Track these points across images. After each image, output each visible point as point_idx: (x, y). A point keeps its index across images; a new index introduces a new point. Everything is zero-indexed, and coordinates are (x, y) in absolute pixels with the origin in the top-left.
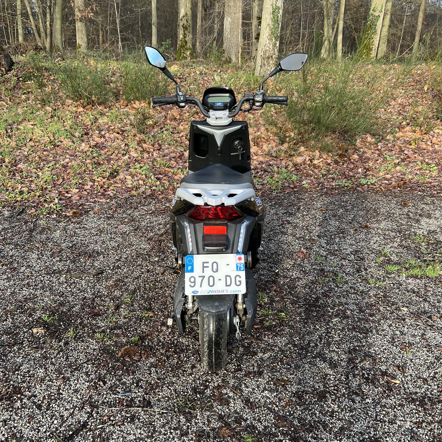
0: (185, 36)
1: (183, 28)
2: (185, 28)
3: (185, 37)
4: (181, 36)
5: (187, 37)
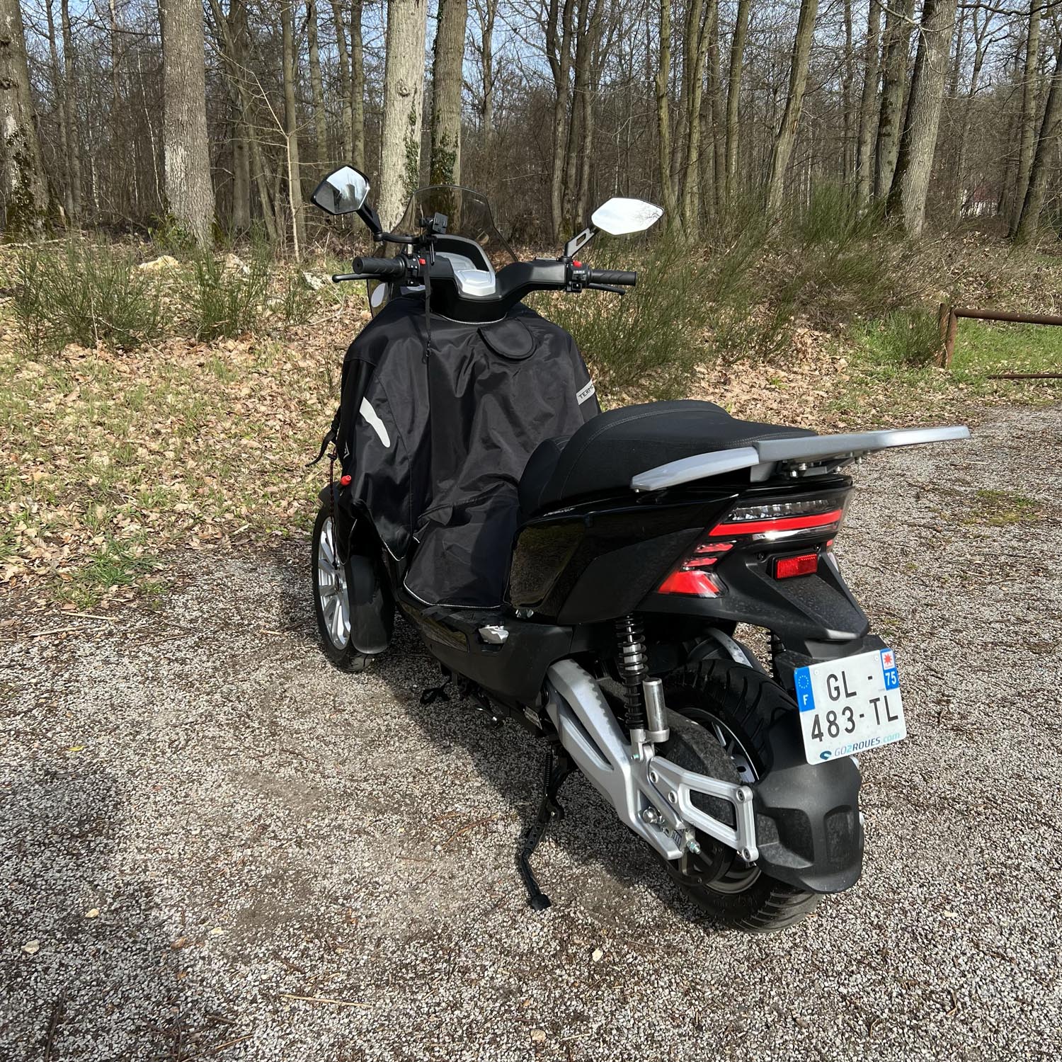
0: (25, 182)
1: (19, 163)
2: (24, 163)
3: (27, 185)
4: (14, 182)
5: (32, 186)
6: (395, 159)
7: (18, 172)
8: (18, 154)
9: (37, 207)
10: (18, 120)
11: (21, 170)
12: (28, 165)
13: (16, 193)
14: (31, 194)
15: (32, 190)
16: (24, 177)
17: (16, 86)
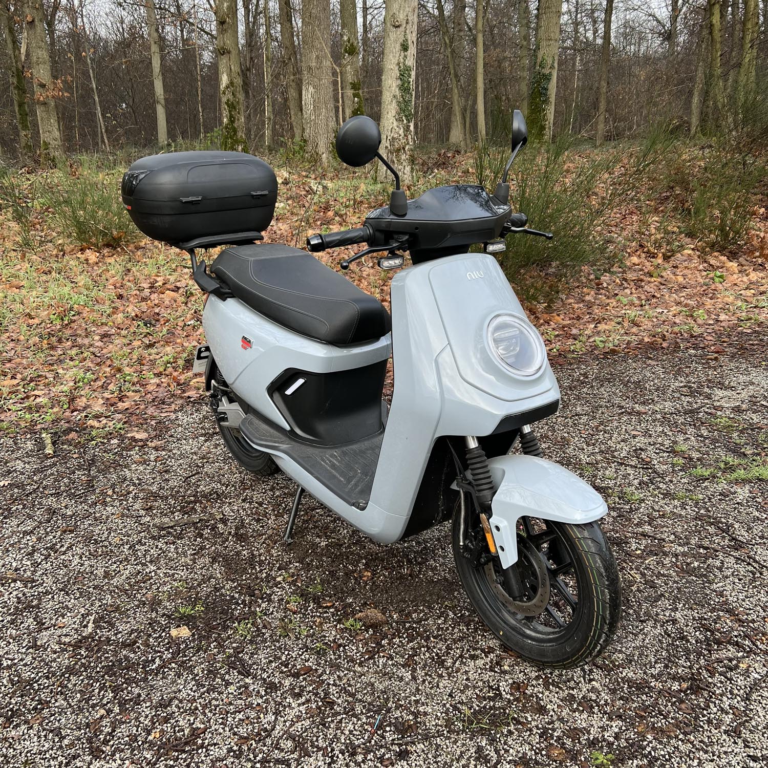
0: (232, 120)
1: (228, 106)
2: (232, 106)
3: (233, 122)
4: (225, 120)
5: (236, 121)
6: (390, 82)
7: (228, 113)
8: (228, 100)
9: (239, 137)
10: (229, 75)
11: (230, 111)
12: (235, 108)
13: (226, 128)
14: (235, 128)
15: (235, 125)
16: (231, 116)
17: (229, 52)
